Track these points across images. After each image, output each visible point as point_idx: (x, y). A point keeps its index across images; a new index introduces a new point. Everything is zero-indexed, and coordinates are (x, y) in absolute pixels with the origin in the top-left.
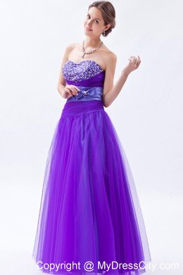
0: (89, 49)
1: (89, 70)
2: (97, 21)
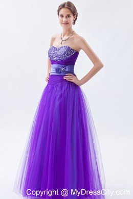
2: (69, 16)
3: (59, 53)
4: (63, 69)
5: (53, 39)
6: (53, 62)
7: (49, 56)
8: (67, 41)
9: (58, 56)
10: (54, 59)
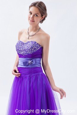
0: (32, 33)
2: (37, 15)
3: (26, 47)
4: (30, 62)
5: (20, 34)
6: (20, 56)
7: (17, 50)
8: (33, 37)
9: (25, 50)
10: (22, 53)
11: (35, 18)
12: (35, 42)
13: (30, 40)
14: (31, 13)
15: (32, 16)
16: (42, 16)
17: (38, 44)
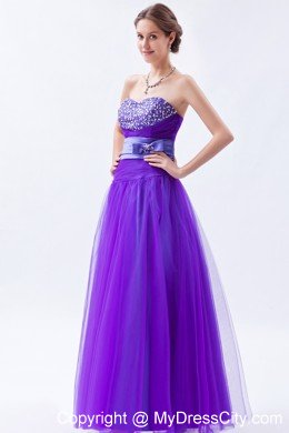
1: (153, 112)
2: (154, 37)
6: (127, 133)
7: (119, 120)
10: (130, 126)
11: (153, 44)
12: (162, 101)
13: (150, 96)
14: (141, 37)
15: (143, 42)
16: (167, 34)
17: (168, 104)
